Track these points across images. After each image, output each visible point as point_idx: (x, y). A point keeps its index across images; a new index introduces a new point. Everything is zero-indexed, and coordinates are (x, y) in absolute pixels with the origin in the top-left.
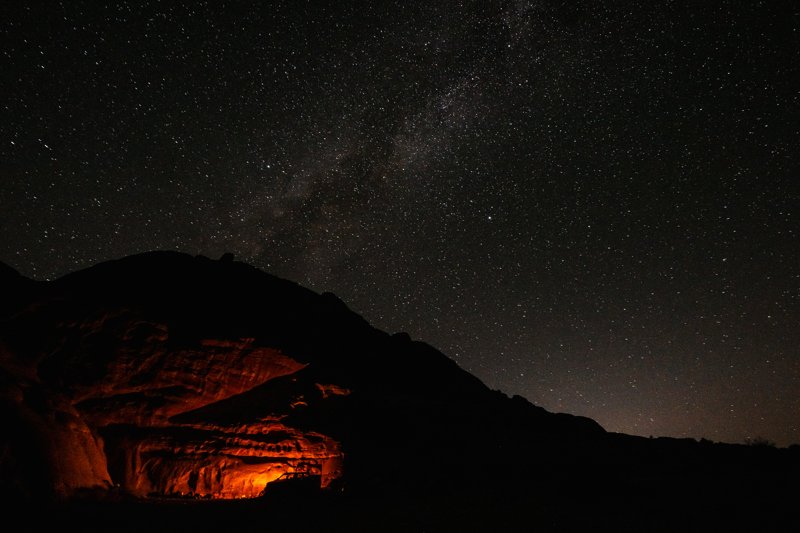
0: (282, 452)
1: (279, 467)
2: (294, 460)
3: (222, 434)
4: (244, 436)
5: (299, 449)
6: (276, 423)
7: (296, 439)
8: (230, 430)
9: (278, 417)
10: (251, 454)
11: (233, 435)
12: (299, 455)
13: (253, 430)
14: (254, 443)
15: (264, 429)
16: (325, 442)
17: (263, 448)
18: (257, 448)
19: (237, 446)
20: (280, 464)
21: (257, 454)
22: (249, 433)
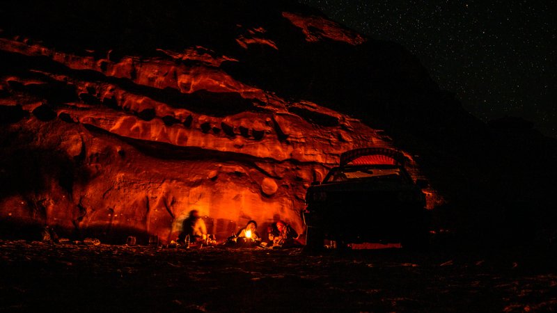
0: (239, 140)
1: (238, 174)
2: (272, 161)
3: (61, 68)
4: (129, 85)
5: (282, 138)
6: (210, 69)
7: (270, 113)
8: (85, 64)
9: (214, 56)
10: (155, 134)
11: (98, 77)
12: (284, 153)
13: (150, 74)
14: (161, 109)
15: (183, 79)
16: (344, 128)
17: (188, 124)
18: (170, 122)
19: (113, 107)
20: (238, 169)
21: (174, 136)
22: (142, 81)
